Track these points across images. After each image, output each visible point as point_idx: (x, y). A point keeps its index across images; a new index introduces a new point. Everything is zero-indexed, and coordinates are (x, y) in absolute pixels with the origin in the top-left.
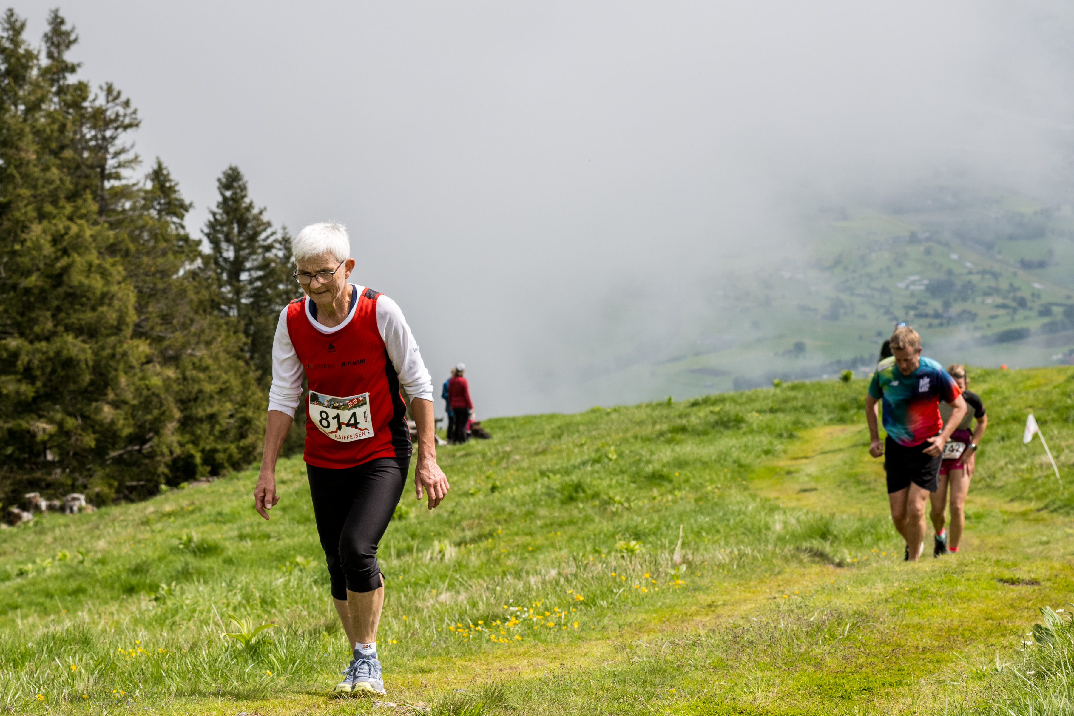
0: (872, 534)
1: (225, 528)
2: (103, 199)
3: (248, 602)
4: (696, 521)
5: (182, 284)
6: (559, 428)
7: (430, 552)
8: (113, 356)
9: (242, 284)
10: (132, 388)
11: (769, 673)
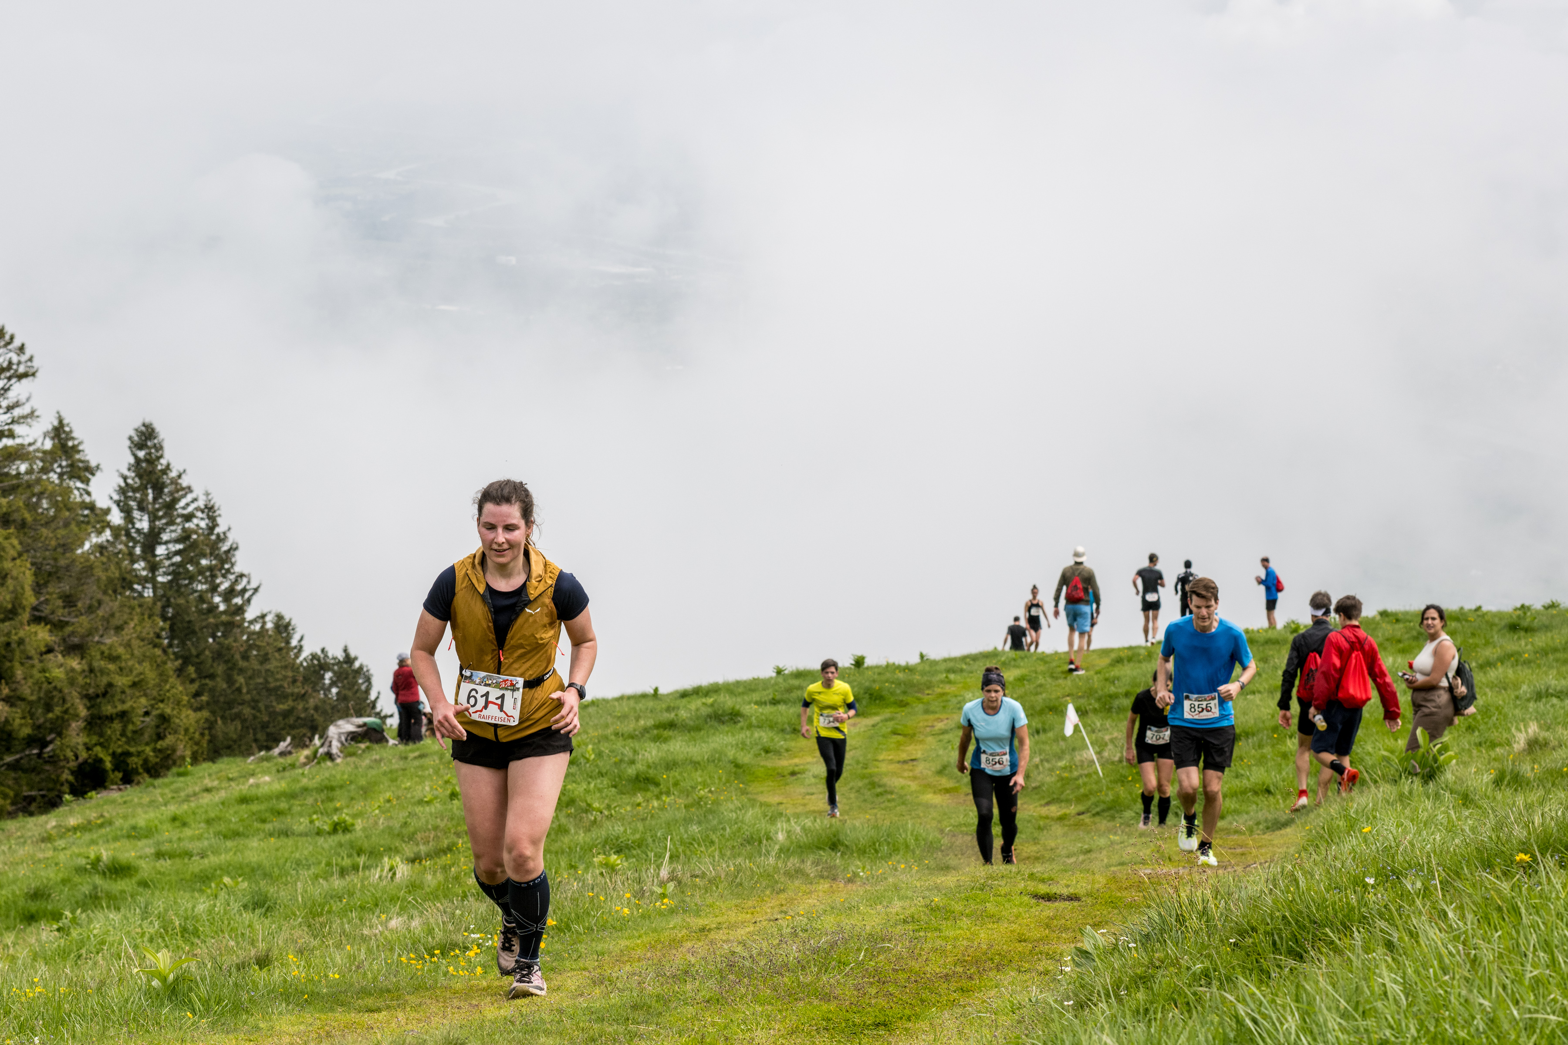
0: (888, 844)
1: (140, 844)
3: (167, 932)
4: (686, 832)
5: (88, 560)
7: (379, 869)
8: (8, 645)
9: (158, 559)
10: (30, 682)
11: (770, 1008)
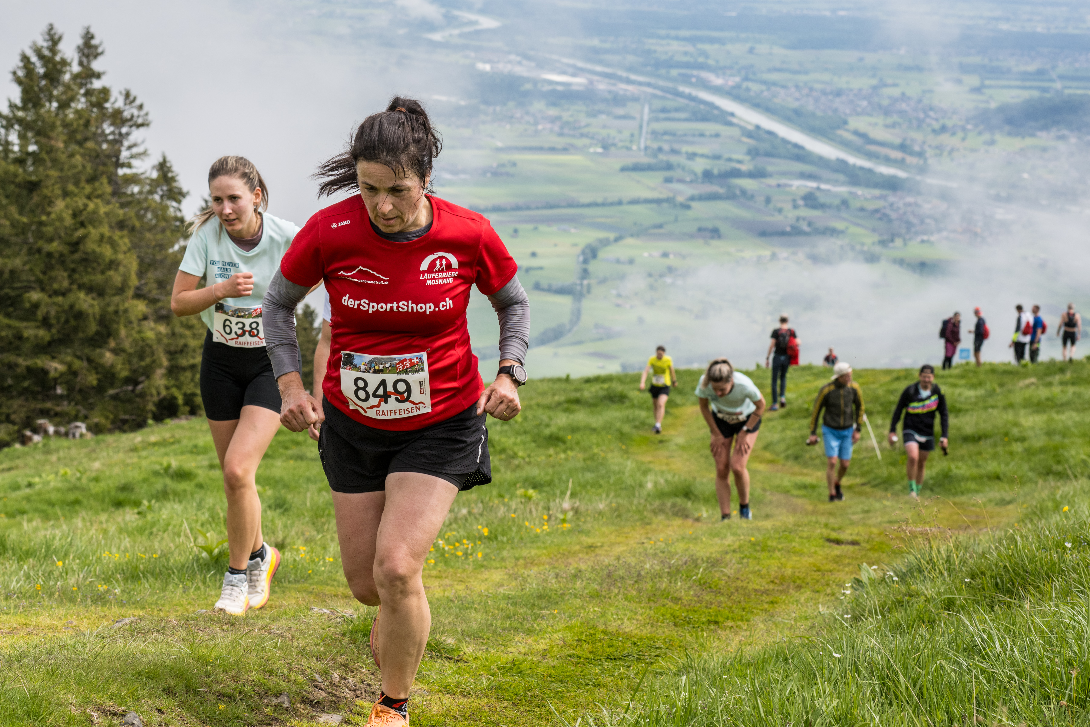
1: (200, 458)
2: (116, 183)
3: (213, 519)
4: (583, 477)
8: (116, 312)
10: (130, 339)
11: (635, 605)
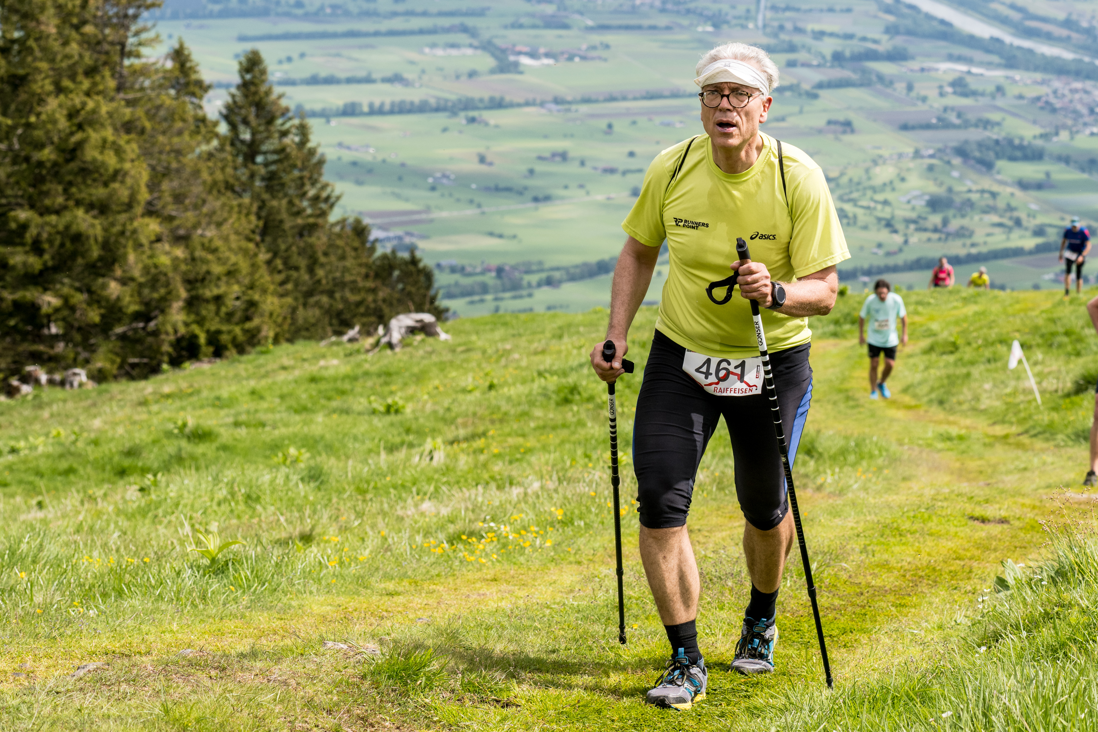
0: (856, 453)
1: (222, 413)
2: (121, 76)
5: (196, 165)
6: (560, 328)
9: (256, 166)
10: (140, 266)
